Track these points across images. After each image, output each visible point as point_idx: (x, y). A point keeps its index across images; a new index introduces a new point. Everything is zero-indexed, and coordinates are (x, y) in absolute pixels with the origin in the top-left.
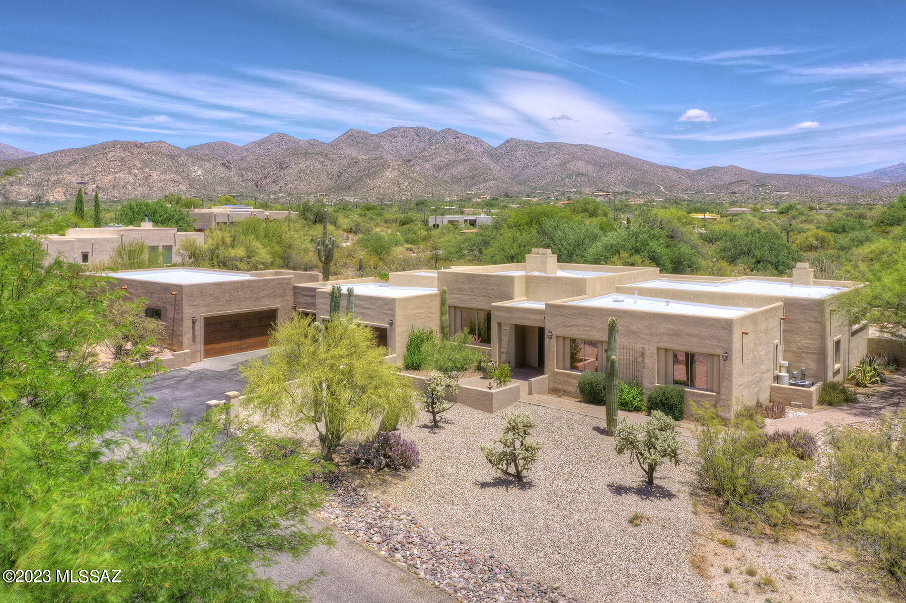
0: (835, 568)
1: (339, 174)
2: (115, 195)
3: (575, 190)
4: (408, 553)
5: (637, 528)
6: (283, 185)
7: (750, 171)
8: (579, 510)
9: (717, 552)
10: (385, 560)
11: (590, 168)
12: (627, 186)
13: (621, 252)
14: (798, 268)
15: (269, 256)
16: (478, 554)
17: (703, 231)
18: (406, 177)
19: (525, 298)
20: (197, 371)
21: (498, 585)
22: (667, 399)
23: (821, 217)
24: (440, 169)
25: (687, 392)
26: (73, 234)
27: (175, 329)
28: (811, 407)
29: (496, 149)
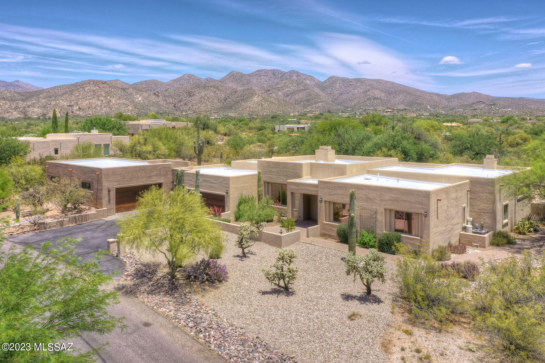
0: (472, 349)
1: (225, 99)
2: (90, 113)
3: (373, 108)
4: (207, 334)
5: (352, 322)
6: (191, 106)
7: (487, 95)
8: (319, 310)
9: (400, 337)
10: (193, 338)
11: (383, 94)
12: (406, 106)
13: (383, 148)
14: (487, 158)
15: (167, 151)
16: (251, 336)
17: (448, 134)
18: (267, 101)
19: (310, 177)
20: (111, 221)
21: (257, 355)
22: (389, 241)
23: (529, 125)
24: (288, 95)
25: (403, 237)
26: (51, 137)
27: (98, 195)
28: (484, 247)
29: (323, 83)
